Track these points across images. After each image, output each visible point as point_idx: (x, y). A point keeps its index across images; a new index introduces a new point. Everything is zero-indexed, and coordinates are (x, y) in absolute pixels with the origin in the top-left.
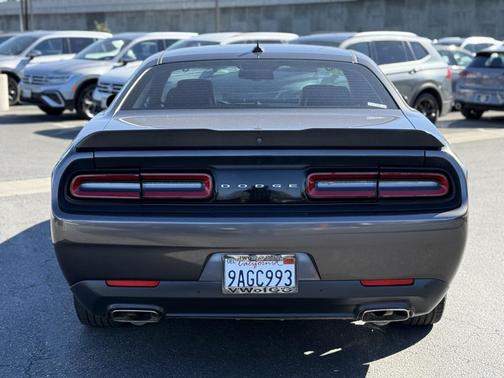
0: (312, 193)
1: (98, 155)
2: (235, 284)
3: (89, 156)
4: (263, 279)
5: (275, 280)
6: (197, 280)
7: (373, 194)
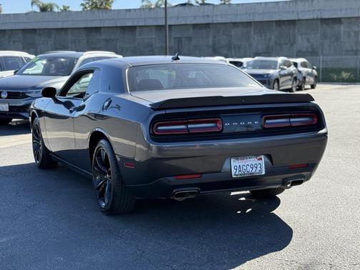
0: (265, 126)
1: (168, 111)
2: (237, 173)
3: (163, 112)
4: (249, 169)
5: (254, 169)
6: (220, 172)
7: (288, 125)
